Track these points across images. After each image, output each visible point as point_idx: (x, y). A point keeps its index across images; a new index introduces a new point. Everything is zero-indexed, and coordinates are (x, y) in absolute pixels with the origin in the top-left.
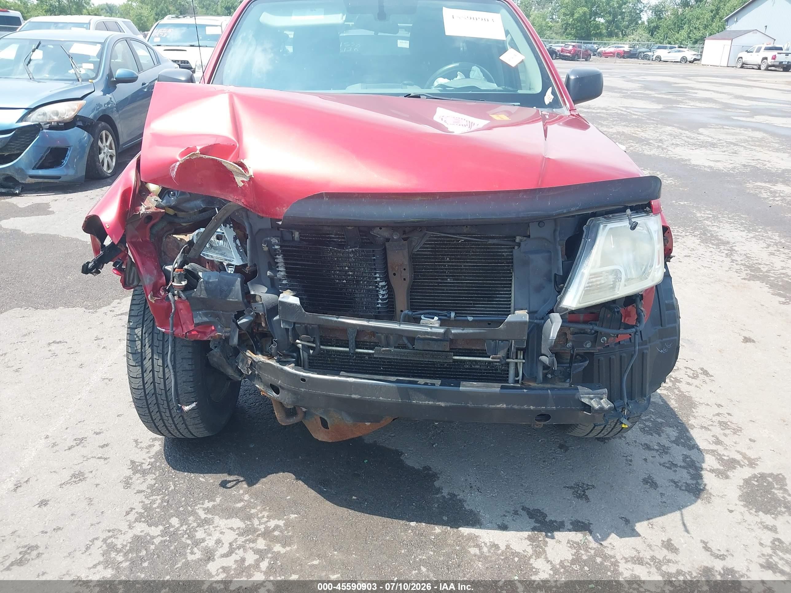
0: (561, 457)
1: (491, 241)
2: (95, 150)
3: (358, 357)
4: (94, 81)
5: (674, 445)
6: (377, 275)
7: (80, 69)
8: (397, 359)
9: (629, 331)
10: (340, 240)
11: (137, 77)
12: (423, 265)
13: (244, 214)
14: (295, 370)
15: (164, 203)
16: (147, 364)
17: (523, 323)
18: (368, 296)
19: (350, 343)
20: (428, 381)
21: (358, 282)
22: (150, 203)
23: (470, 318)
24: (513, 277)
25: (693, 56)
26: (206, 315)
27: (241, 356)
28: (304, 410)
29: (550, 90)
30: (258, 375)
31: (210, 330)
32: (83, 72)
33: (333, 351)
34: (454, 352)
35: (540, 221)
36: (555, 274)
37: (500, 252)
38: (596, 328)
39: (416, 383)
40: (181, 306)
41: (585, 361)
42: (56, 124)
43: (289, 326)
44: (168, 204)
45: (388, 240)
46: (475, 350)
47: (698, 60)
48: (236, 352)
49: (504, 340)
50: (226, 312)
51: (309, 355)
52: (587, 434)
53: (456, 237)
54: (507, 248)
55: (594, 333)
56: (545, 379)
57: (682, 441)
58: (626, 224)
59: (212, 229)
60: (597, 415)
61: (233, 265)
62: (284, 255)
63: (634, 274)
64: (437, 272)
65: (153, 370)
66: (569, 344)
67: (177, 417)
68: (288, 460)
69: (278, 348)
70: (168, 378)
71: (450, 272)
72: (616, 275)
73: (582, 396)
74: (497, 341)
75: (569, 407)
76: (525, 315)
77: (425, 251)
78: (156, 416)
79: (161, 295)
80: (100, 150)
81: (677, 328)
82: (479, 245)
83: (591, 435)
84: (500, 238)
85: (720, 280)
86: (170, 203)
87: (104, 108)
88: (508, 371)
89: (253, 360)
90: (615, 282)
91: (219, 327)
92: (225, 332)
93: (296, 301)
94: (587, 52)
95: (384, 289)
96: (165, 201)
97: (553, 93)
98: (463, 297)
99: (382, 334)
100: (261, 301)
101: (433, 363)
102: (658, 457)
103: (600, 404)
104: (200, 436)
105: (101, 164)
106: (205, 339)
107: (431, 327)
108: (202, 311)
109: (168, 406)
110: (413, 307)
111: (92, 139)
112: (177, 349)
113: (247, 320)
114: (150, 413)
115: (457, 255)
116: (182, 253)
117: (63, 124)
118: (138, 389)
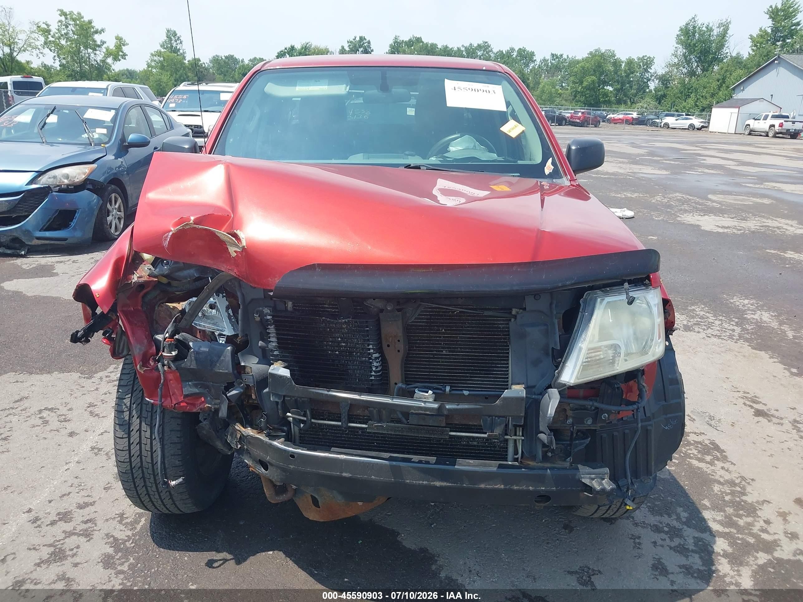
0: (565, 538)
1: (486, 313)
2: (104, 212)
3: (351, 431)
4: (107, 146)
5: (685, 527)
6: (371, 347)
7: (94, 134)
8: (391, 434)
9: (631, 407)
10: (333, 310)
11: (149, 142)
12: (418, 336)
13: (236, 284)
14: (284, 446)
15: (156, 272)
16: (135, 436)
17: (520, 399)
18: (361, 368)
19: (342, 417)
20: (423, 458)
21: (351, 353)
22: (143, 272)
23: (466, 393)
24: (510, 350)
25: (700, 123)
26: (196, 386)
27: (230, 428)
28: (294, 487)
29: (550, 161)
30: (247, 450)
31: (199, 402)
32: (96, 136)
33: (325, 424)
34: (450, 428)
35: (536, 294)
36: (553, 349)
37: (496, 324)
38: (596, 404)
39: (409, 460)
40: (170, 376)
41: (587, 438)
42: (66, 187)
43: (279, 399)
44: (161, 273)
45: (382, 311)
46: (472, 425)
47: (706, 127)
48: (226, 424)
49: (500, 417)
50: (216, 383)
51: (300, 429)
52: (592, 514)
53: (450, 308)
54: (503, 320)
55: (594, 410)
56: (545, 458)
57: (694, 522)
58: (624, 297)
59: (204, 299)
60: (598, 496)
61: (224, 335)
62: (276, 326)
63: (634, 348)
64: (433, 344)
65: (140, 443)
66: (570, 421)
67: (164, 492)
68: (279, 539)
69: (267, 422)
70: (155, 451)
71: (446, 344)
72: (616, 350)
73: (582, 476)
74: (494, 417)
75: (569, 488)
76: (522, 391)
77: (420, 322)
78: (142, 491)
79: (150, 365)
80: (108, 213)
81: (682, 404)
82: (474, 316)
83: (596, 515)
84: (495, 309)
85: (730, 350)
86: (163, 271)
87: (115, 171)
88: (507, 448)
89: (242, 434)
90: (614, 357)
91: (209, 398)
92: (215, 404)
93: (285, 373)
94: (597, 119)
95: (377, 361)
96: (157, 270)
97: (553, 163)
98: (459, 369)
99: (374, 408)
100: (252, 372)
101: (429, 439)
102: (668, 540)
103: (602, 485)
104: (189, 512)
105: (108, 227)
106: (194, 410)
107: (425, 402)
108: (193, 382)
109: (155, 480)
110: (408, 379)
111: (101, 202)
112: (166, 421)
113: (238, 392)
114: (136, 487)
115: (452, 327)
116: (174, 322)
117: (73, 187)
118: (123, 462)
